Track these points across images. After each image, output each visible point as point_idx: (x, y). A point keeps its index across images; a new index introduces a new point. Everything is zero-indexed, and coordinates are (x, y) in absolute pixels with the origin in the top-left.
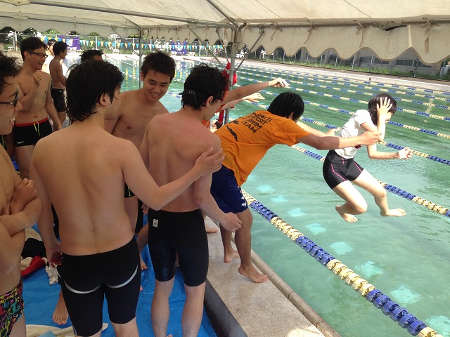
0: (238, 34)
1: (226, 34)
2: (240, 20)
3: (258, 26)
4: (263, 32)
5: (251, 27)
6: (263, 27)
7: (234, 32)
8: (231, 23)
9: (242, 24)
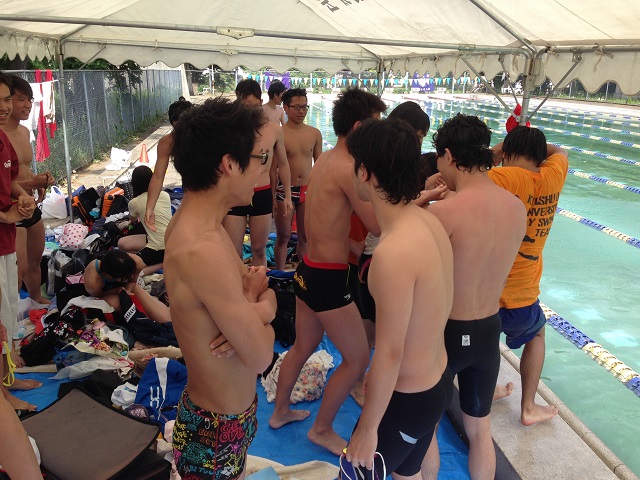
0: (537, 63)
1: (515, 62)
2: (541, 42)
3: (571, 51)
4: (580, 59)
5: (558, 52)
6: (578, 52)
7: (529, 60)
8: (524, 47)
9: (543, 47)
